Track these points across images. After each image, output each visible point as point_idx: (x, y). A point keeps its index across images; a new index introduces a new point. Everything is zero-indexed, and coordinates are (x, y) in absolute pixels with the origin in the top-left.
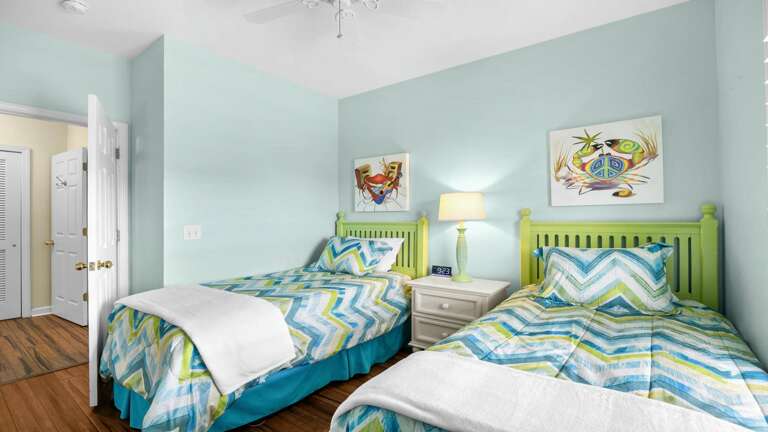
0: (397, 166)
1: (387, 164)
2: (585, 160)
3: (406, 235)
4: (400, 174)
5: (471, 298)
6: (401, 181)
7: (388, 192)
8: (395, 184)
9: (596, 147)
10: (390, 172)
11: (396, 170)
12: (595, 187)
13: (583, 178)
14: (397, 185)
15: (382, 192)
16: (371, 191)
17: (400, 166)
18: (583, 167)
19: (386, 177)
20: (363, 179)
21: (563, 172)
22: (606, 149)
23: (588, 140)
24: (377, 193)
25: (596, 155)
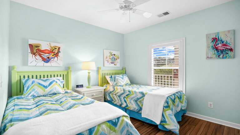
0: (57, 48)
1: (52, 46)
2: (111, 57)
3: (62, 76)
4: (59, 52)
5: (100, 91)
6: (59, 54)
7: (52, 58)
8: (57, 55)
9: (112, 55)
10: (53, 50)
11: (57, 50)
12: (112, 63)
13: (110, 61)
14: (58, 56)
15: (48, 58)
16: (41, 57)
17: (59, 48)
18: (110, 59)
19: (51, 52)
20: (35, 50)
21: (107, 59)
22: (113, 56)
23: (111, 53)
24: (46, 58)
25: (112, 57)
